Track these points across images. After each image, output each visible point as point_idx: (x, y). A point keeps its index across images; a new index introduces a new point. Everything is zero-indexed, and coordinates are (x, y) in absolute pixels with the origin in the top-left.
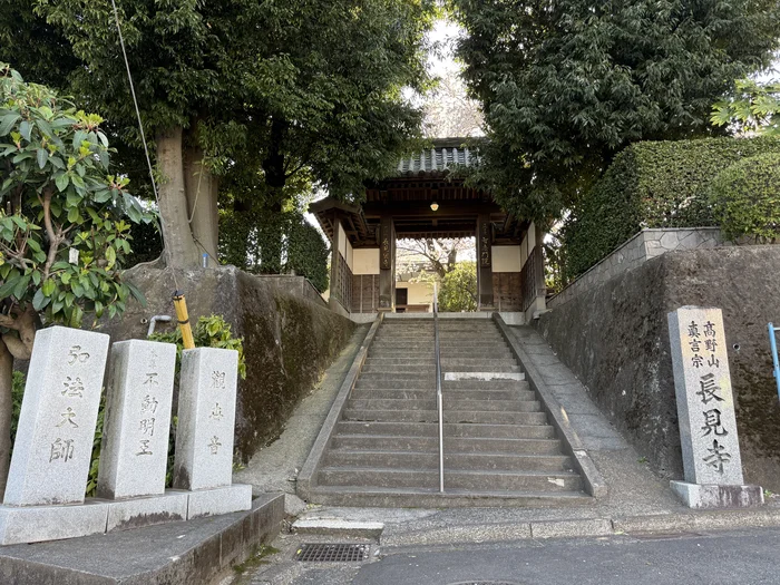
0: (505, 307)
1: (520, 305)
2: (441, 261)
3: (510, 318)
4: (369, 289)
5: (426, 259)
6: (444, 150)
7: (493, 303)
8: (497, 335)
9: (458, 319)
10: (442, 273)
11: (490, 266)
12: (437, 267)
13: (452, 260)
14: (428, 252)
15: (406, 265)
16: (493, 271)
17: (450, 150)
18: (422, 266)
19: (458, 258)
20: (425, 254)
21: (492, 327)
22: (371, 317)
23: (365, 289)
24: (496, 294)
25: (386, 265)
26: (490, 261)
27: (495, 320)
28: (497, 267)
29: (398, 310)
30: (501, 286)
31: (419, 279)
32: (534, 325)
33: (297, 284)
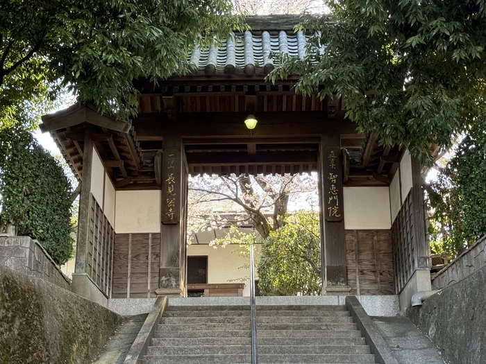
0: (366, 286)
1: (391, 283)
2: (263, 211)
3: (375, 305)
4: (142, 258)
5: (239, 208)
6: (266, 34)
7: (347, 281)
8: (354, 334)
9: (290, 308)
10: (265, 231)
11: (342, 220)
12: (257, 221)
13: (281, 209)
14: (241, 195)
15: (205, 217)
16: (347, 227)
17: (275, 33)
18: (231, 220)
19: (291, 207)
20: (237, 200)
21: (346, 321)
22: (144, 305)
23: (136, 257)
24: (352, 265)
25: (171, 219)
26: (341, 211)
27: (351, 308)
28: (353, 221)
29: (191, 293)
30: (359, 252)
31: (227, 240)
32: (414, 316)
33: (17, 250)
